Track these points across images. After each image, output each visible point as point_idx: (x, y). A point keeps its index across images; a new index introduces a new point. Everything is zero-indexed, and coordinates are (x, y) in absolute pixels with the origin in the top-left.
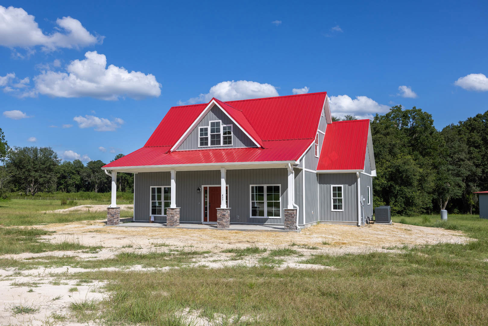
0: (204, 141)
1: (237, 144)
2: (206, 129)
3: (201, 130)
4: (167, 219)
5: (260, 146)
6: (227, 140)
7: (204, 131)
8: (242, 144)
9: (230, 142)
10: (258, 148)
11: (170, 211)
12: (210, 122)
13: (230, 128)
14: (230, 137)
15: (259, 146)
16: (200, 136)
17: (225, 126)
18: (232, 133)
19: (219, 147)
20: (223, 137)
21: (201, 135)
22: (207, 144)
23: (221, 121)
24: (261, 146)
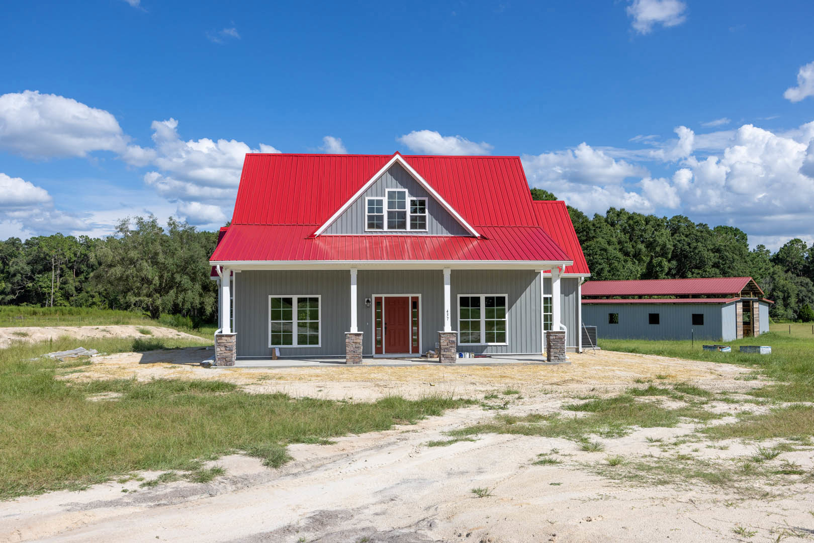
0: (376, 222)
1: (434, 229)
2: (380, 202)
3: (371, 202)
4: (347, 351)
5: (479, 235)
6: (419, 223)
7: (375, 206)
8: (444, 230)
9: (423, 226)
10: (474, 237)
11: (352, 338)
12: (387, 190)
13: (422, 203)
14: (424, 218)
15: (477, 235)
16: (368, 213)
17: (414, 199)
18: (427, 211)
19: (404, 232)
20: (411, 216)
21: (371, 210)
22: (380, 226)
23: (406, 191)
24: (481, 235)
